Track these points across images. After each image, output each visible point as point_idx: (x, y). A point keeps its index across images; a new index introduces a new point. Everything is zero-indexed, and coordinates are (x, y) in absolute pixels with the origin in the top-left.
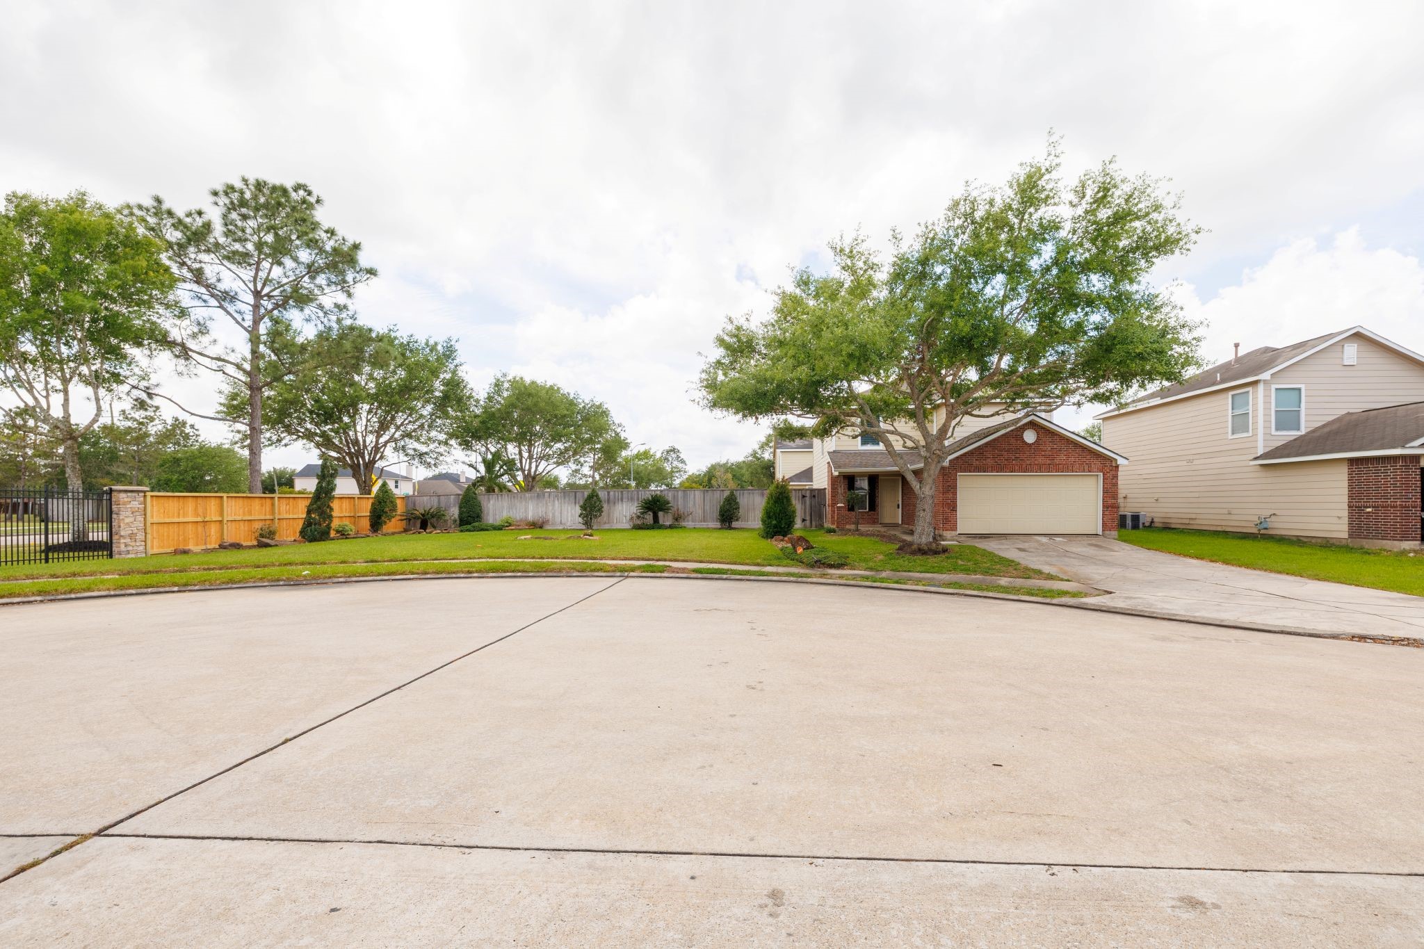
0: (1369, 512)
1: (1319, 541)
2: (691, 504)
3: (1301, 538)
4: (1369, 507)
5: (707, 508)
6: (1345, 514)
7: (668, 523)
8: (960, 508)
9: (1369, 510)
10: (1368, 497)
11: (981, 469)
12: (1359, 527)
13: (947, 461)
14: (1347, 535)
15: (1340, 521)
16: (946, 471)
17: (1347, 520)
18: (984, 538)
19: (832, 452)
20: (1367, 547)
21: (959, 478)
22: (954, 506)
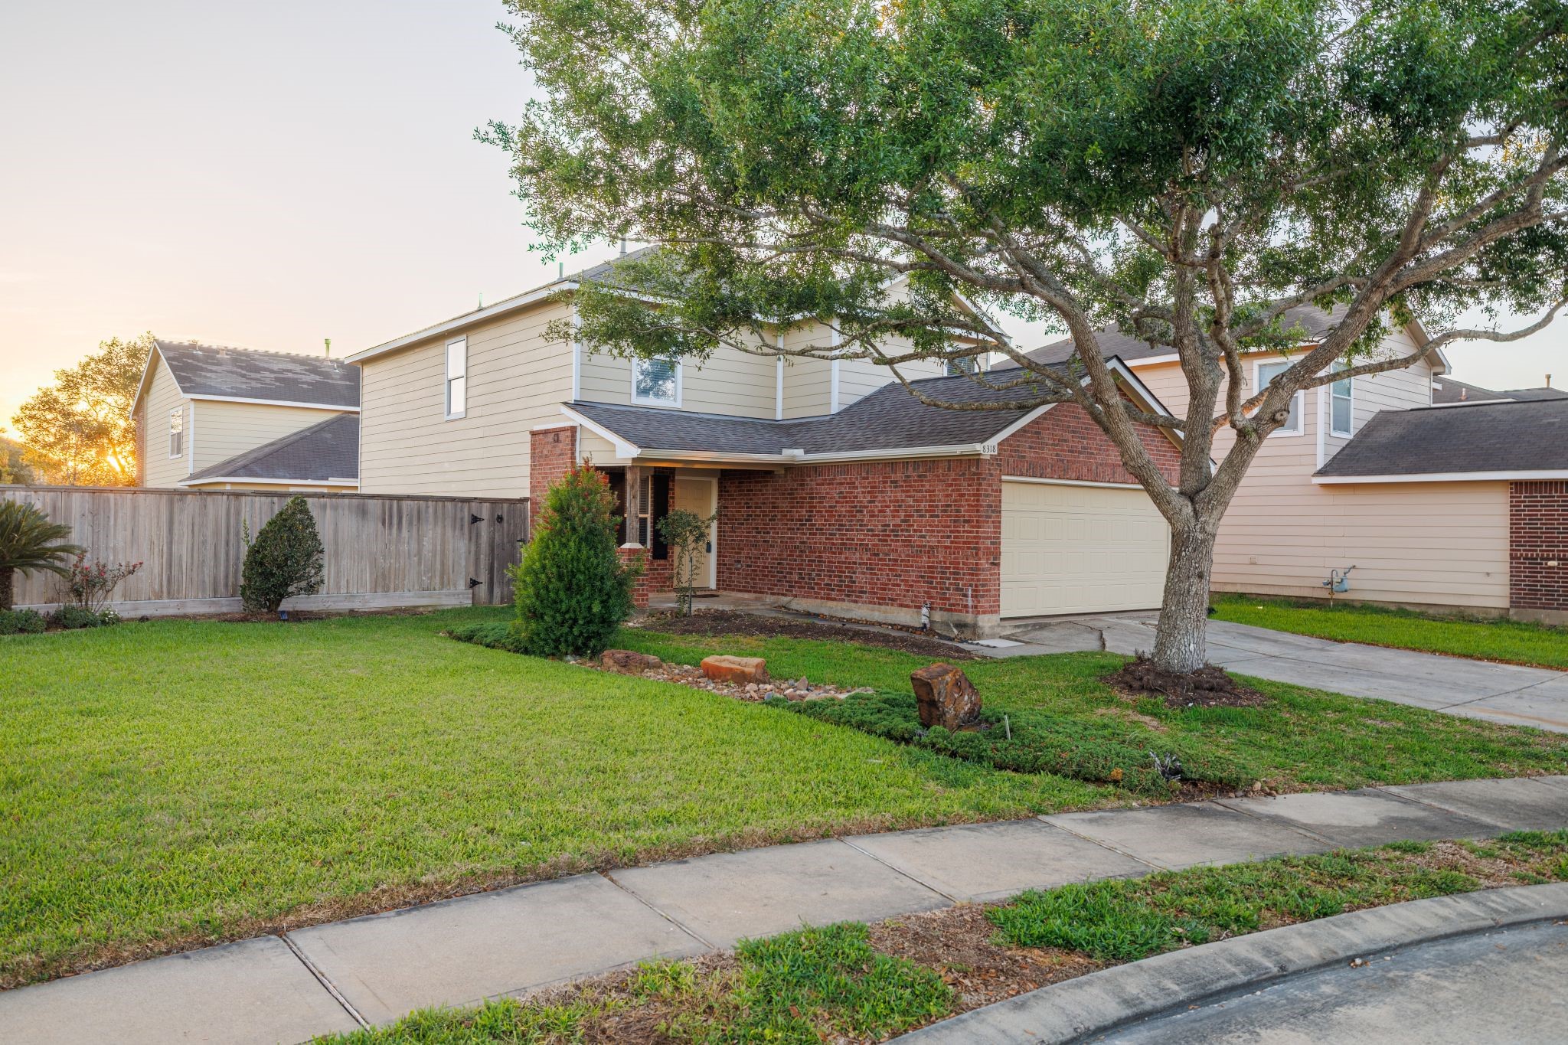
0: (1553, 568)
1: (1441, 611)
2: (119, 537)
3: (1403, 606)
4: (1553, 559)
5: (182, 550)
6: (1505, 567)
7: (45, 608)
8: (1004, 560)
9: (1551, 563)
10: (1550, 543)
11: (1036, 469)
12: (1534, 591)
13: (988, 448)
14: (1506, 603)
15: (1489, 580)
16: (985, 470)
17: (1506, 579)
18: (1042, 627)
19: (578, 406)
20: (1547, 622)
21: (1004, 487)
22: (997, 554)
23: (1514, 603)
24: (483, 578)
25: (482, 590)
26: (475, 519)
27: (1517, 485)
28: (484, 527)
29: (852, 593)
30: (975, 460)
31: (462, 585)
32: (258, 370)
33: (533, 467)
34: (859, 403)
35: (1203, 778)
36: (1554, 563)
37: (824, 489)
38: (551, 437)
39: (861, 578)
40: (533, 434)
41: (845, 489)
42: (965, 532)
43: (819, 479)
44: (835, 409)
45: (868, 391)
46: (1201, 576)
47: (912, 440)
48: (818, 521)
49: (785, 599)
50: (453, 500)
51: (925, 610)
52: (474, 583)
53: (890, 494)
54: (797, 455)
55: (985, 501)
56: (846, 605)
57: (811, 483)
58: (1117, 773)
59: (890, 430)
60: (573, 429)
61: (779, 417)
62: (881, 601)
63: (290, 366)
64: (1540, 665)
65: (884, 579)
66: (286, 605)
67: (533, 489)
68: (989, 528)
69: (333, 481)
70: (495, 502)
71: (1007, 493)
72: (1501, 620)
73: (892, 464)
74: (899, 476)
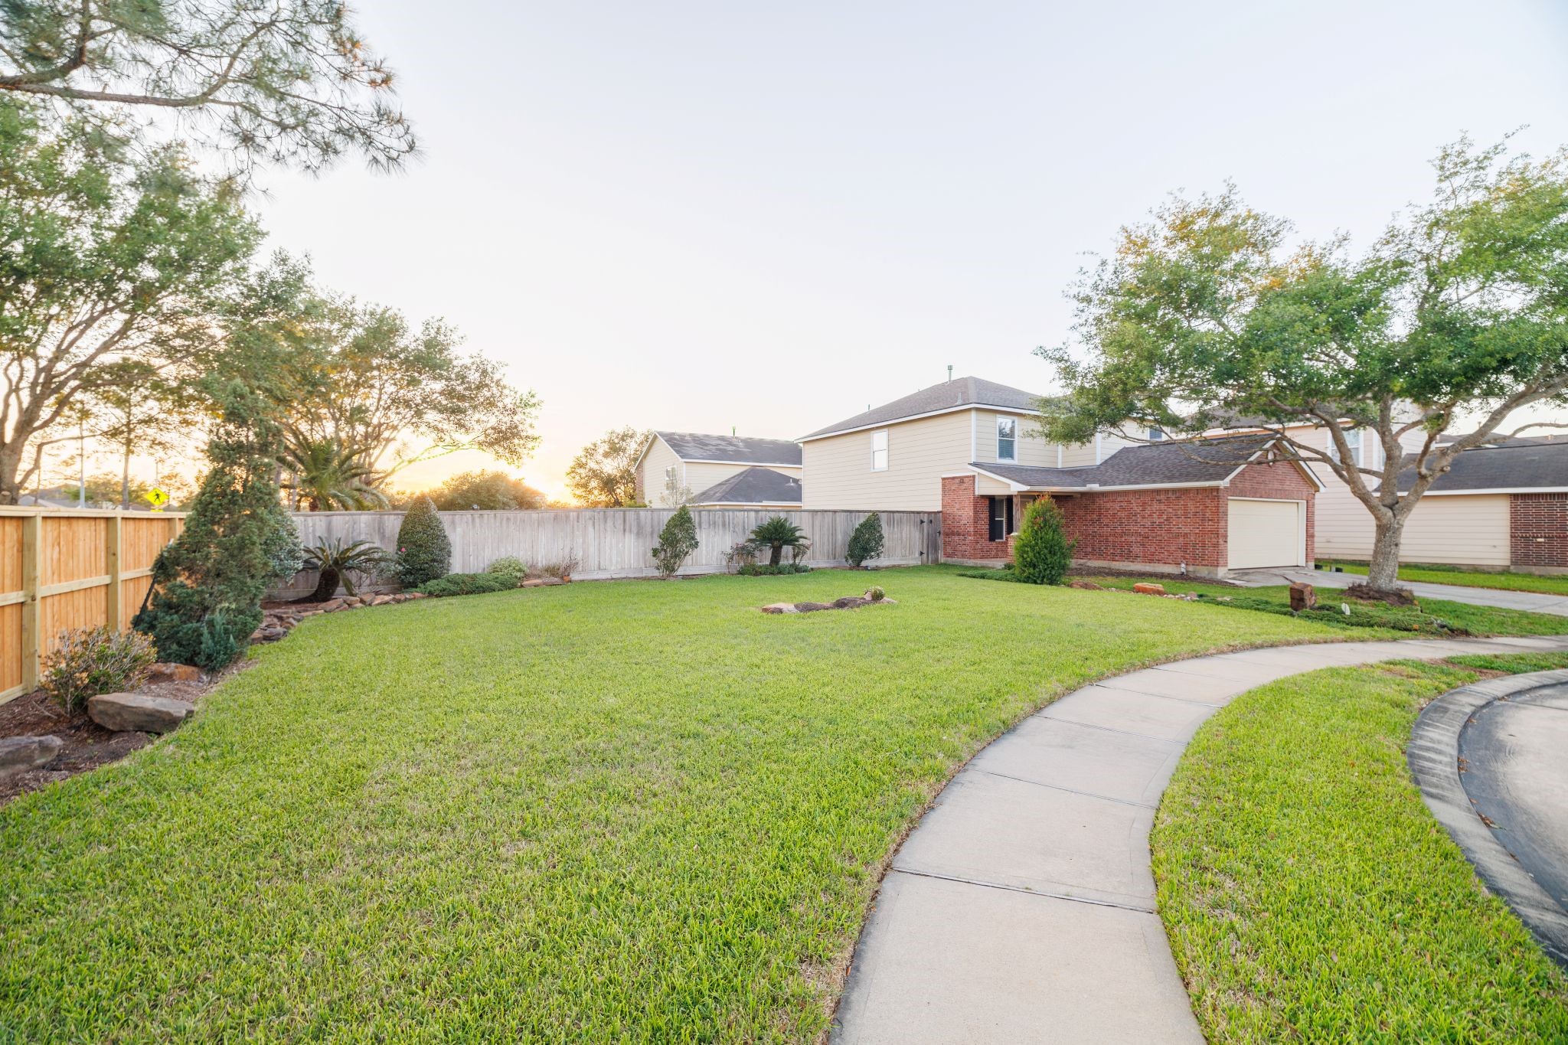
0: (1541, 542)
1: (1462, 567)
3: (1434, 565)
4: (1540, 538)
6: (1507, 542)
8: (1229, 539)
9: (1539, 540)
10: (1539, 527)
11: (1243, 493)
12: (1527, 555)
13: (1224, 483)
14: (1508, 563)
15: (1495, 550)
16: (1221, 494)
17: (1508, 549)
18: (1247, 574)
19: (975, 465)
20: (1537, 573)
21: (1230, 503)
22: (1226, 536)
23: (1513, 563)
24: (925, 551)
25: (925, 556)
26: (922, 522)
27: (1515, 496)
28: (925, 524)
29: (1129, 556)
30: (1217, 489)
31: (917, 555)
32: (707, 445)
33: (944, 495)
34: (1110, 458)
35: (1458, 630)
36: (1542, 540)
37: (1108, 505)
38: (957, 481)
39: (1136, 549)
40: (944, 479)
41: (1124, 504)
42: (1209, 526)
43: (1105, 499)
44: (1098, 463)
45: (1113, 452)
46: (1396, 545)
47: (1171, 479)
48: (1105, 521)
49: (1082, 561)
50: (913, 512)
51: (1183, 565)
52: (922, 553)
53: (1156, 506)
54: (1095, 487)
55: (1221, 510)
56: (1126, 563)
57: (1100, 501)
58: (1416, 626)
59: (1147, 474)
60: (974, 477)
61: (1060, 466)
62: (1151, 561)
63: (719, 442)
64: (1555, 594)
65: (1153, 550)
66: (864, 563)
67: (943, 506)
68: (1222, 524)
69: (765, 503)
70: (929, 513)
71: (1230, 504)
72: (1505, 571)
73: (1158, 491)
74: (1162, 497)
